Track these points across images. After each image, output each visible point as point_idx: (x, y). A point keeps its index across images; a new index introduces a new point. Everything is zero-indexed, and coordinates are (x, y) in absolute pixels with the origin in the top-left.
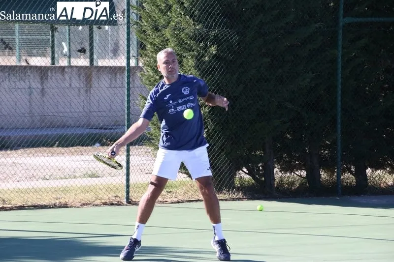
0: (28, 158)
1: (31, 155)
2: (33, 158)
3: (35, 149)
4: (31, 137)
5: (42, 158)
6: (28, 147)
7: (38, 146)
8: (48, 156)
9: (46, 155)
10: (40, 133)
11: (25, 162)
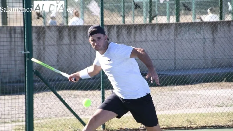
0: (204, 91)
1: (206, 88)
2: (208, 91)
3: (209, 83)
4: (205, 74)
5: (215, 90)
6: (204, 82)
7: (211, 81)
8: (219, 89)
9: (217, 88)
10: (213, 72)
11: (202, 93)
